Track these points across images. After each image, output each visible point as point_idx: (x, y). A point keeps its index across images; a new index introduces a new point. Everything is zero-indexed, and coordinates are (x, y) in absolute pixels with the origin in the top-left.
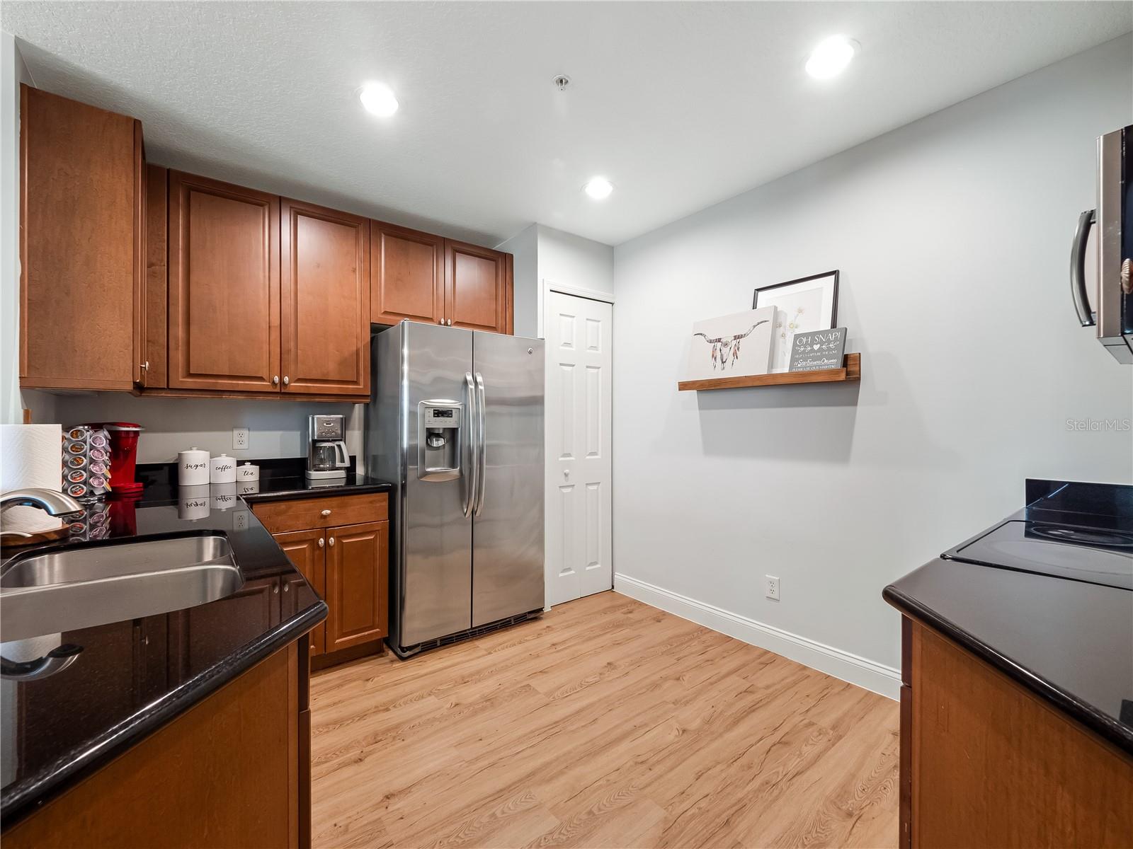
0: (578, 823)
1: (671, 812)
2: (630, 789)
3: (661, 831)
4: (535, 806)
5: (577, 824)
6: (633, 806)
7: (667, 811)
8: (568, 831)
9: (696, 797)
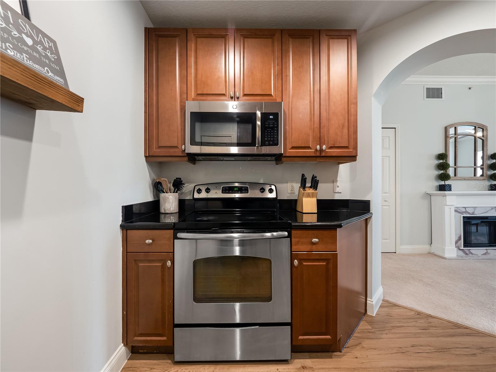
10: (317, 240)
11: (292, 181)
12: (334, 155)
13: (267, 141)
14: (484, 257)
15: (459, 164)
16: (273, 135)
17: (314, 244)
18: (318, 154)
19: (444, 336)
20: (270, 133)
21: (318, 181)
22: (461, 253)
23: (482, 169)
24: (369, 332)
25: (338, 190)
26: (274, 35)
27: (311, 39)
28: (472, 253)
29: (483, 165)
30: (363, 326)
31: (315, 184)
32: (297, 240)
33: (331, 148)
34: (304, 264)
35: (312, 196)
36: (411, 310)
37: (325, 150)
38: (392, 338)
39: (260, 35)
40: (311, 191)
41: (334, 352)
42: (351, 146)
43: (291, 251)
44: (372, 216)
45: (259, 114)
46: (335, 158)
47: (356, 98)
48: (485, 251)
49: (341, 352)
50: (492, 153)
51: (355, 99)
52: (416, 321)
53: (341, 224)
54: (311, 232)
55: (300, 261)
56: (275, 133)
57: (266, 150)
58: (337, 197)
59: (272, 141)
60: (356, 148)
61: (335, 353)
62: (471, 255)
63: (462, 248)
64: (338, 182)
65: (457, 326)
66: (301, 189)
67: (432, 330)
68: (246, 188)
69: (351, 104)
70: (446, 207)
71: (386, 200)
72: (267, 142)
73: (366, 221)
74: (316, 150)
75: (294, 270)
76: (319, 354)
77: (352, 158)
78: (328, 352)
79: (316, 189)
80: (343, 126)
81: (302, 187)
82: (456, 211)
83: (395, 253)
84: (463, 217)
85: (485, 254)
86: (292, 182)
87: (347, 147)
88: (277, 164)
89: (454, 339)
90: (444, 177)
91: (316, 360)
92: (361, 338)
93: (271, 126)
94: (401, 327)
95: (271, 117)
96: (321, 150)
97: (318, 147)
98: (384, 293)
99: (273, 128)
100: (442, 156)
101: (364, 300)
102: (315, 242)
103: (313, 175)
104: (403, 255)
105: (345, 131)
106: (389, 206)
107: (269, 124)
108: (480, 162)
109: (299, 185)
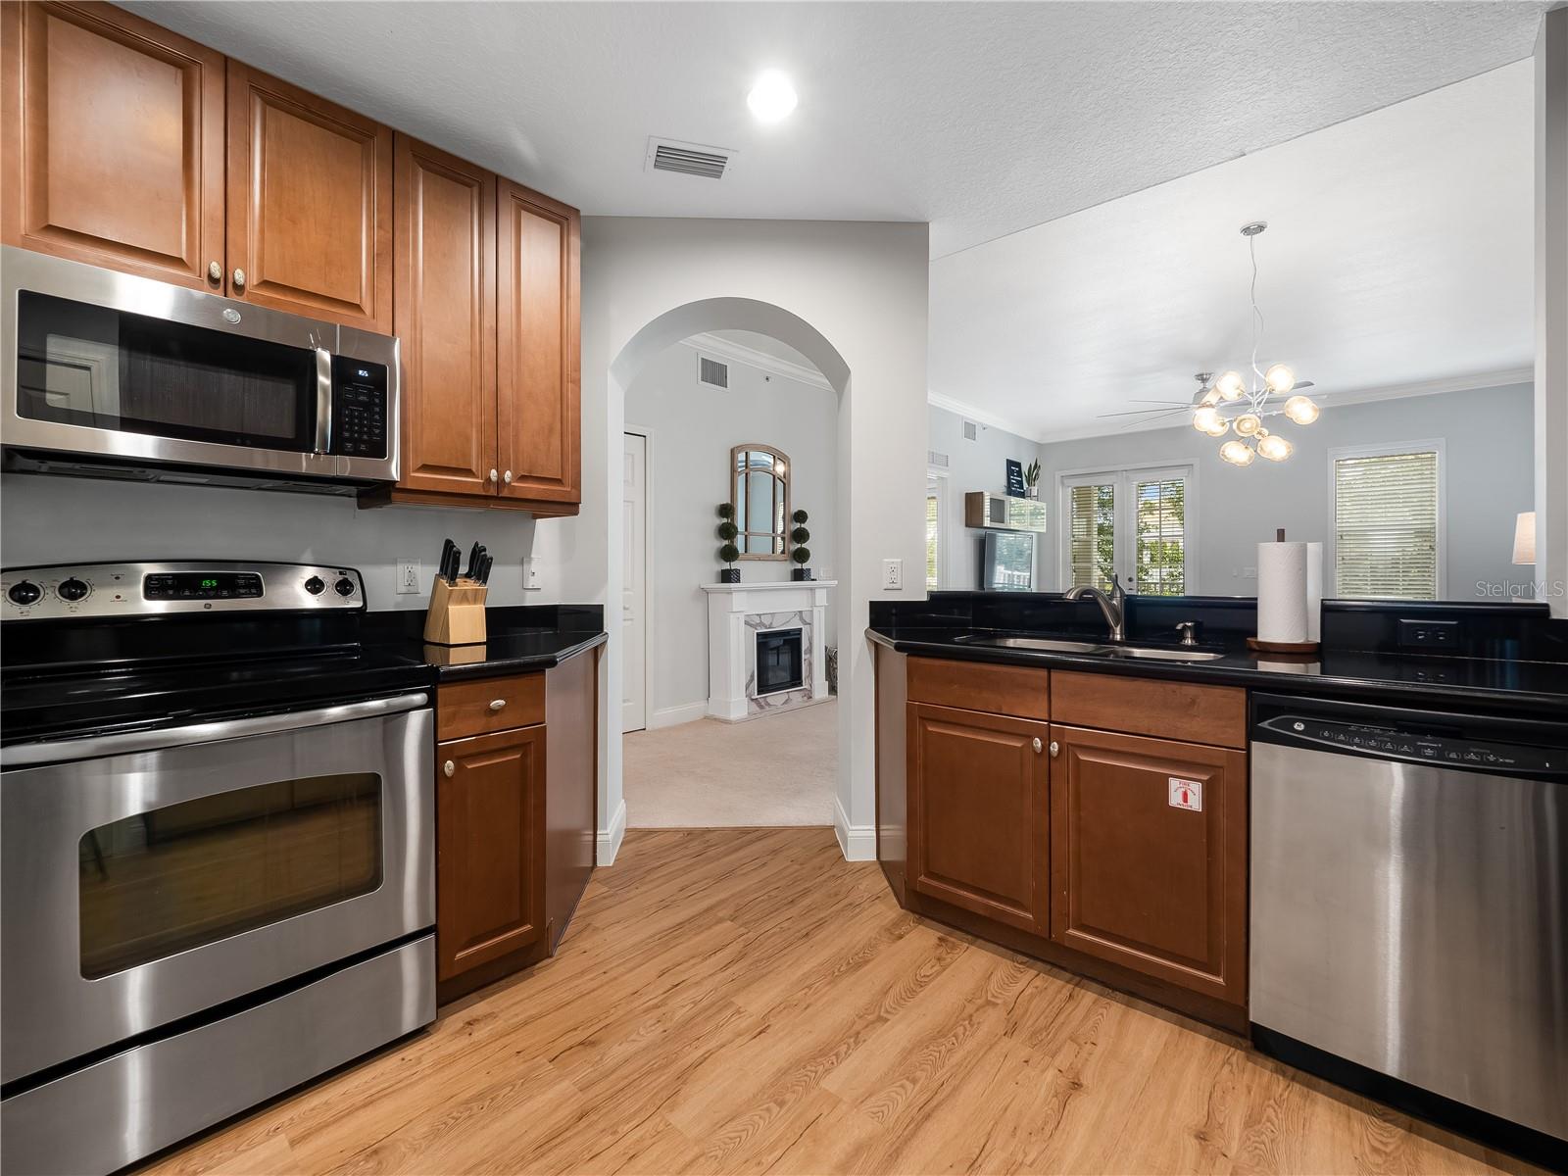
0: (796, 1088)
1: (661, 1121)
2: (720, 1153)
3: (682, 1092)
4: (862, 1102)
5: (797, 1085)
6: (717, 1123)
7: (667, 1121)
8: (806, 1075)
9: (613, 1152)
10: (501, 702)
11: (411, 559)
12: (530, 497)
13: (349, 440)
14: (787, 707)
15: (750, 529)
16: (370, 428)
17: (494, 712)
18: (493, 492)
19: (726, 855)
20: (360, 418)
21: (492, 559)
22: (754, 707)
23: (783, 539)
24: (605, 898)
25: (532, 582)
26: (372, 137)
27: (476, 190)
28: (769, 705)
29: (784, 532)
30: (591, 891)
31: (481, 567)
32: (451, 709)
33: (523, 478)
34: (469, 767)
35: (475, 597)
36: (677, 831)
37: (510, 483)
38: (646, 892)
39: (326, 118)
40: (471, 585)
41: (536, 963)
42: (568, 480)
43: (436, 742)
44: (606, 641)
45: (325, 356)
46: (534, 505)
47: (578, 369)
48: (786, 697)
49: (551, 956)
50: (796, 510)
51: (576, 371)
52: (686, 848)
53: (555, 657)
54: (486, 685)
55: (459, 761)
56: (376, 421)
57: (345, 466)
58: (531, 600)
59: (364, 442)
60: (577, 485)
61: (538, 965)
62: (767, 708)
63: (756, 696)
64: (533, 563)
65: (745, 831)
66: (444, 582)
67: (711, 853)
68: (253, 579)
69: (568, 382)
70: (732, 616)
71: (627, 606)
72: (349, 445)
73: (596, 652)
74: (489, 480)
75: (443, 788)
76: (503, 982)
77: (568, 506)
78: (525, 968)
79: (485, 582)
80: (551, 430)
81: (446, 574)
82: (746, 623)
83: (644, 729)
84: (758, 634)
85: (786, 702)
86: (409, 562)
87: (559, 481)
88: (360, 507)
89: (741, 854)
90: (728, 554)
91: (497, 995)
92: (589, 915)
93: (361, 398)
94: (662, 865)
95: (360, 372)
96: (501, 482)
97: (493, 474)
98: (628, 816)
99: (368, 406)
100: (726, 510)
101: (591, 838)
102: (497, 708)
103: (477, 544)
104: (660, 731)
105: (556, 442)
106: (631, 620)
107: (358, 394)
108: (780, 528)
109: (437, 570)
